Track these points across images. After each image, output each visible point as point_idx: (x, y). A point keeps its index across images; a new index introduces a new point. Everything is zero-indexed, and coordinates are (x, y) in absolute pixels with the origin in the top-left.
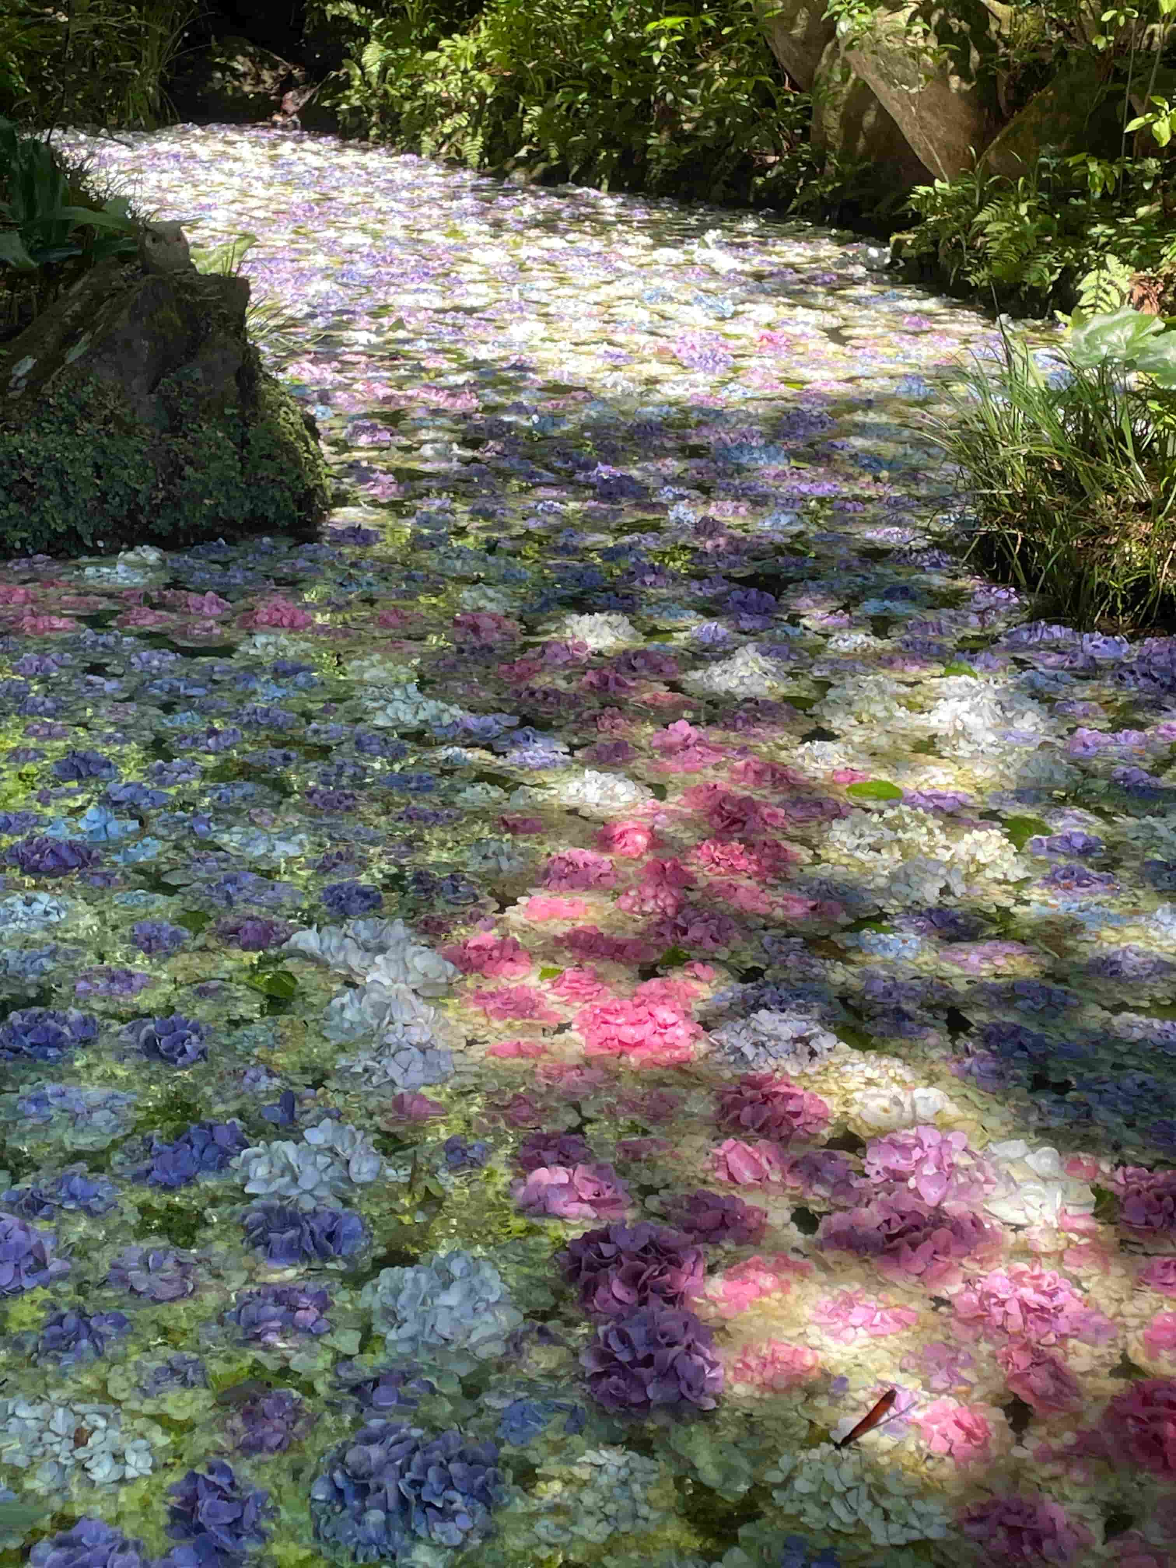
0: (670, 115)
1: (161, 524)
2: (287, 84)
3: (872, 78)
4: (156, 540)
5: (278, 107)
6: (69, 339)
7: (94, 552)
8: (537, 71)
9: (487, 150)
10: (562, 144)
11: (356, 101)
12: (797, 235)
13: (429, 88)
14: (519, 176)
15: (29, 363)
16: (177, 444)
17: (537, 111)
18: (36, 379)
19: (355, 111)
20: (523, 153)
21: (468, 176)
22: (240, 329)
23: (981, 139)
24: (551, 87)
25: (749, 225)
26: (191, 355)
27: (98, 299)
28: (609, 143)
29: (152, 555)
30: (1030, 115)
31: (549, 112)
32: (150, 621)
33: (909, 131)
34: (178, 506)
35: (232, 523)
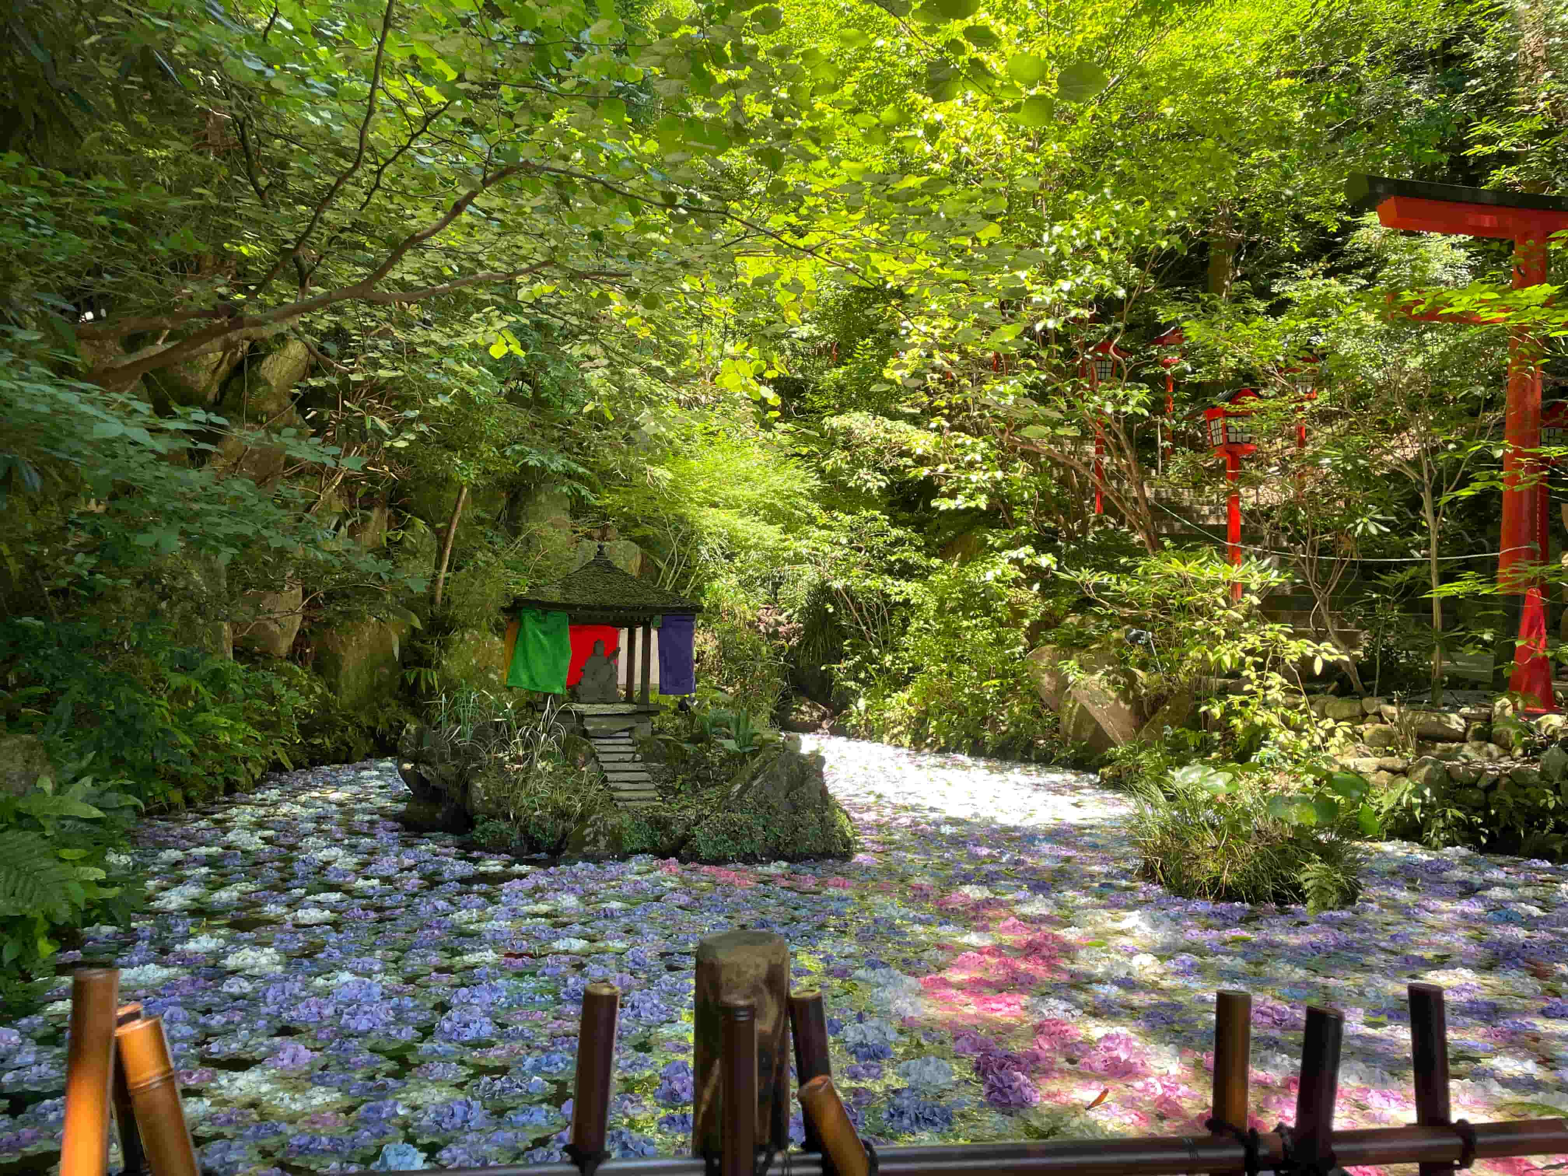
0: (995, 724)
1: (789, 851)
2: (823, 717)
3: (1086, 703)
4: (785, 859)
5: (820, 726)
6: (754, 778)
7: (761, 862)
8: (935, 706)
9: (913, 741)
10: (946, 735)
11: (854, 722)
12: (1056, 772)
13: (886, 715)
14: (927, 750)
15: (739, 786)
16: (796, 818)
17: (935, 723)
18: (742, 792)
19: (853, 726)
20: (929, 741)
21: (905, 751)
22: (821, 774)
23: (1138, 728)
24: (941, 713)
25: (1032, 768)
26: (802, 784)
27: (766, 762)
28: (968, 735)
29: (785, 864)
30: (1159, 717)
31: (939, 724)
32: (786, 883)
33: (1105, 726)
34: (795, 844)
35: (817, 853)
